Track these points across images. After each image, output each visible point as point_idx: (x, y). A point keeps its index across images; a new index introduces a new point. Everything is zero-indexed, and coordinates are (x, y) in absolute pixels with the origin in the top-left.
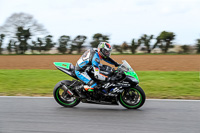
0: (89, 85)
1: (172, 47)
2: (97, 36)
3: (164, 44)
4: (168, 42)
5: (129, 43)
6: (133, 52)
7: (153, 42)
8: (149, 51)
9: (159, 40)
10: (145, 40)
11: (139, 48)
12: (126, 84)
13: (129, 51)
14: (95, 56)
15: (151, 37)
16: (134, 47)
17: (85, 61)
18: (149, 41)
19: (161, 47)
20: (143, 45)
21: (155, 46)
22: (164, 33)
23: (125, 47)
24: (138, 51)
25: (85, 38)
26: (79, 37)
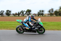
0: (28, 27)
1: (30, 14)
2: (8, 11)
3: (28, 13)
4: (29, 13)
5: (17, 13)
6: (19, 16)
7: (25, 13)
8: (24, 15)
9: (26, 12)
10: (22, 12)
11: (21, 14)
12: (39, 26)
13: (17, 16)
14: (30, 18)
15: (24, 11)
16: (19, 14)
17: (26, 20)
18: (23, 12)
19: (27, 14)
20: (22, 14)
21: (25, 14)
22: (28, 10)
23: (16, 14)
24: (20, 15)
25: (4, 11)
26: (2, 11)
